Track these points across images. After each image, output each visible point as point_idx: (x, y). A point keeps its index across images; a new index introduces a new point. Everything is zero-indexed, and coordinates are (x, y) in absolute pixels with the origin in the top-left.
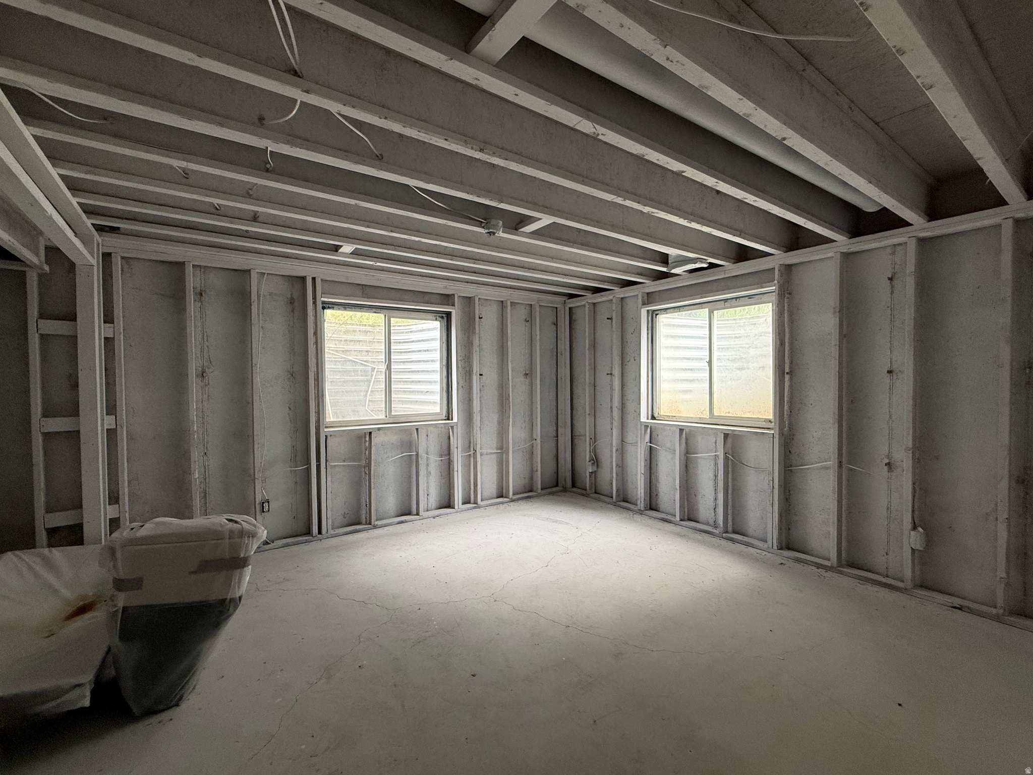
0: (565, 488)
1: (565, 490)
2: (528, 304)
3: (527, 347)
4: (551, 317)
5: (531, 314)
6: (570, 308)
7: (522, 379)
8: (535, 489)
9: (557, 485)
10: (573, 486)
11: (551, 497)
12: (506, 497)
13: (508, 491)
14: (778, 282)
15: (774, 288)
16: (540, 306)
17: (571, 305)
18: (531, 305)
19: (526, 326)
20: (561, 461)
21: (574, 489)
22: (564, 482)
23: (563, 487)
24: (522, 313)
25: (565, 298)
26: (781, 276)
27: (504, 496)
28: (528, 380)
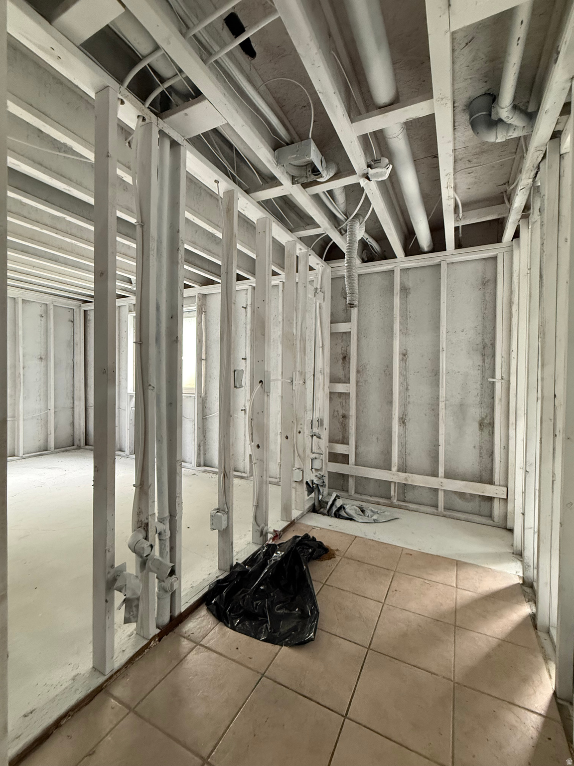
0: (80, 446)
1: (79, 448)
2: (44, 304)
3: (42, 337)
4: (69, 316)
5: (46, 312)
6: (85, 311)
7: (38, 362)
8: (49, 449)
9: (73, 445)
10: (87, 444)
11: (66, 453)
12: (17, 456)
13: (18, 451)
14: (197, 304)
15: (195, 307)
16: (54, 305)
17: (85, 309)
18: (47, 304)
19: (41, 320)
20: (76, 426)
21: (87, 447)
22: (78, 442)
23: (78, 446)
24: (37, 310)
25: (80, 303)
26: (200, 301)
27: (16, 455)
28: (43, 363)
